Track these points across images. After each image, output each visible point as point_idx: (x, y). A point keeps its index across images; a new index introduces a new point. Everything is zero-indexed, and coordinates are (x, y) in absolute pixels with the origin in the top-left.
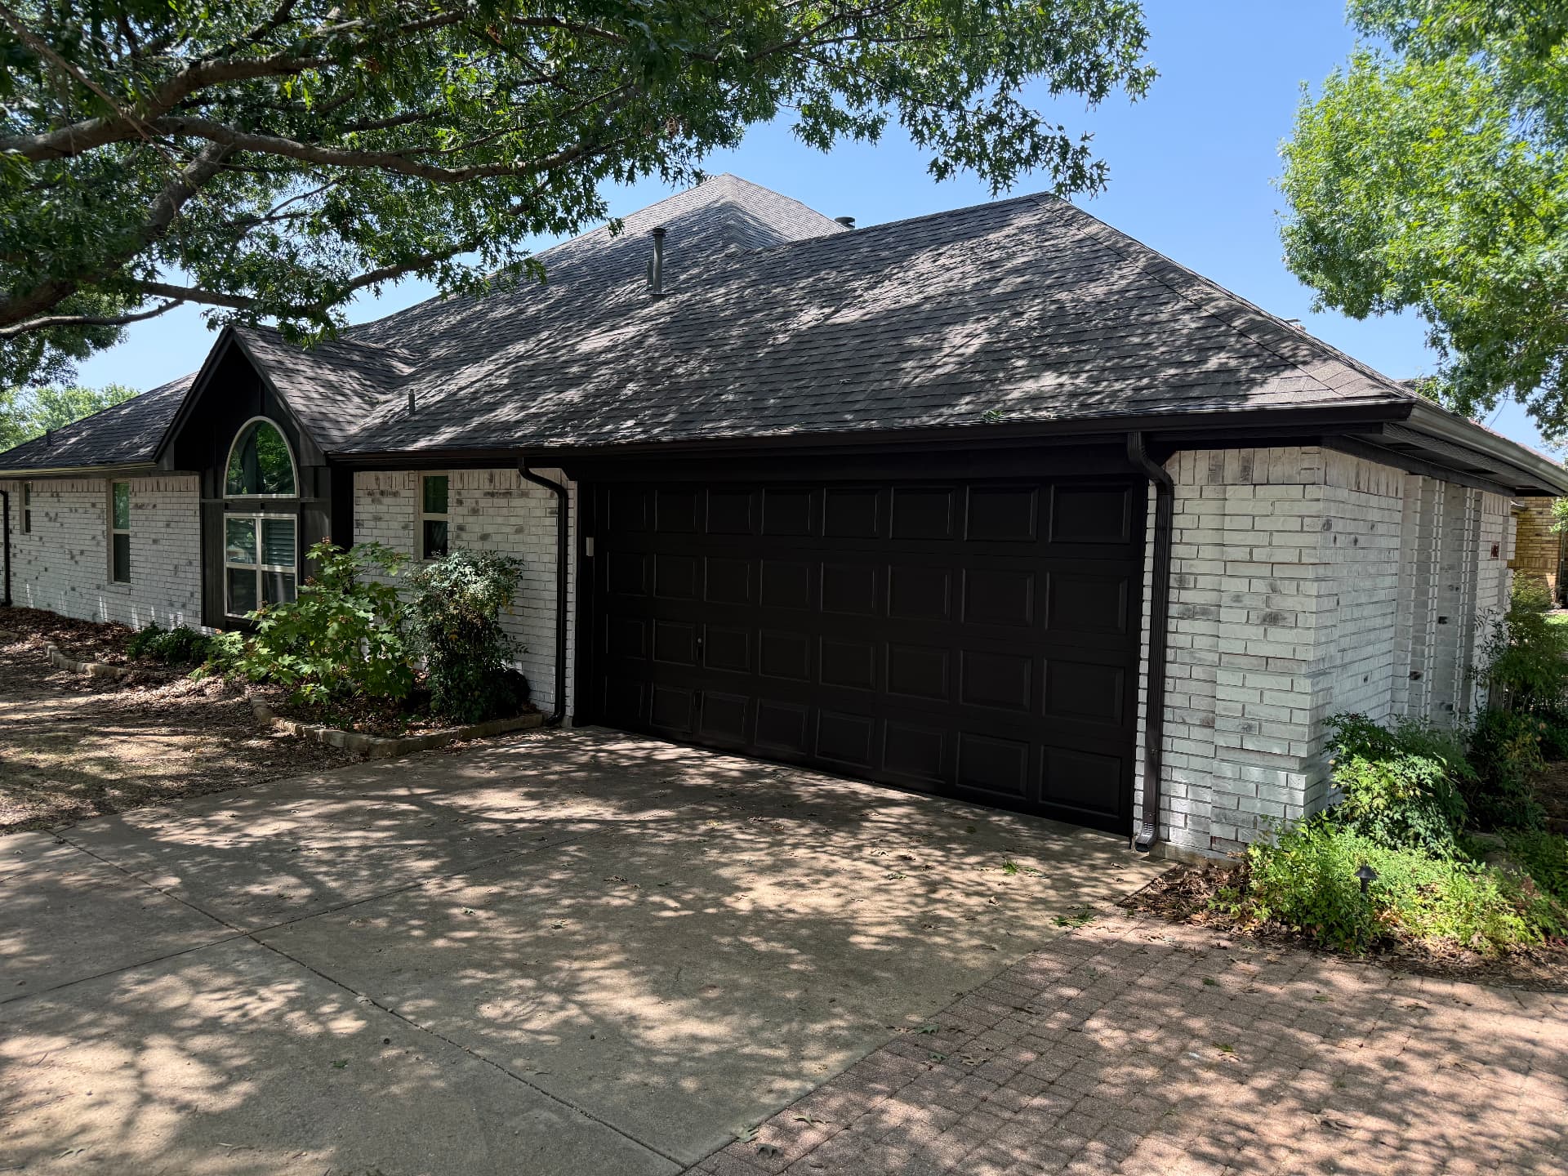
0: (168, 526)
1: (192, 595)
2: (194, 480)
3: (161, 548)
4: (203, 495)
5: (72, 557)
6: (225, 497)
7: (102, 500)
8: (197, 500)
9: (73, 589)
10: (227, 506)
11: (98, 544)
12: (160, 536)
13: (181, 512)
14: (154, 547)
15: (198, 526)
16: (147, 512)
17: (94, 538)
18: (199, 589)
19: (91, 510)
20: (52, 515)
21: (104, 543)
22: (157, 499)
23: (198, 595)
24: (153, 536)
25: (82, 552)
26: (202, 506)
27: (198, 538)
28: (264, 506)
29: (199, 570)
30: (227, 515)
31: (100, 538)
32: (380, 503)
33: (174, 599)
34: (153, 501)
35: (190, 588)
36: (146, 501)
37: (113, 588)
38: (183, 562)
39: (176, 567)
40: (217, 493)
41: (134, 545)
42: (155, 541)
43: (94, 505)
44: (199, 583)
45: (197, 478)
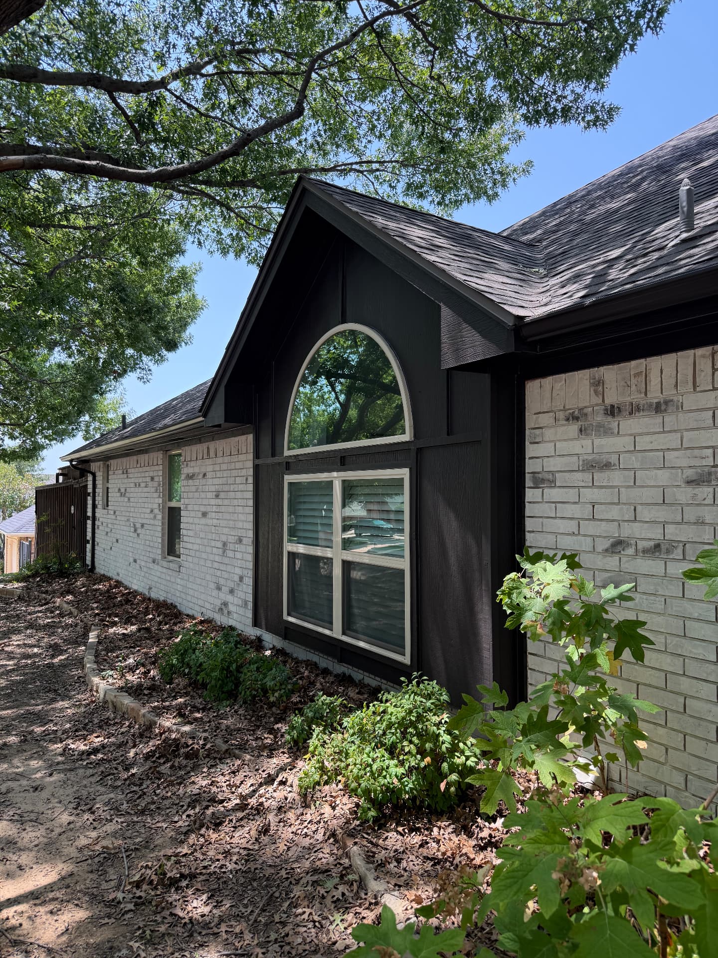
0: (217, 496)
1: (241, 579)
2: (247, 441)
3: (209, 522)
4: (257, 455)
5: (135, 531)
6: (287, 453)
7: (159, 472)
8: (250, 464)
9: (135, 561)
10: (290, 466)
11: (155, 517)
12: (208, 509)
13: (231, 481)
14: (203, 521)
15: (250, 495)
16: (197, 482)
17: (152, 511)
18: (250, 574)
19: (150, 484)
20: (123, 490)
21: (160, 517)
22: (208, 466)
23: (249, 581)
24: (203, 509)
25: (142, 526)
26: (256, 468)
27: (251, 510)
28: (343, 461)
29: (251, 549)
30: (289, 478)
31: (156, 511)
32: (606, 431)
33: (222, 582)
34: (203, 470)
35: (238, 571)
36: (197, 470)
37: (165, 564)
38: (232, 539)
39: (225, 544)
40: (275, 450)
41: (186, 519)
42: (204, 514)
43: (152, 479)
44: (251, 565)
45: (250, 437)
